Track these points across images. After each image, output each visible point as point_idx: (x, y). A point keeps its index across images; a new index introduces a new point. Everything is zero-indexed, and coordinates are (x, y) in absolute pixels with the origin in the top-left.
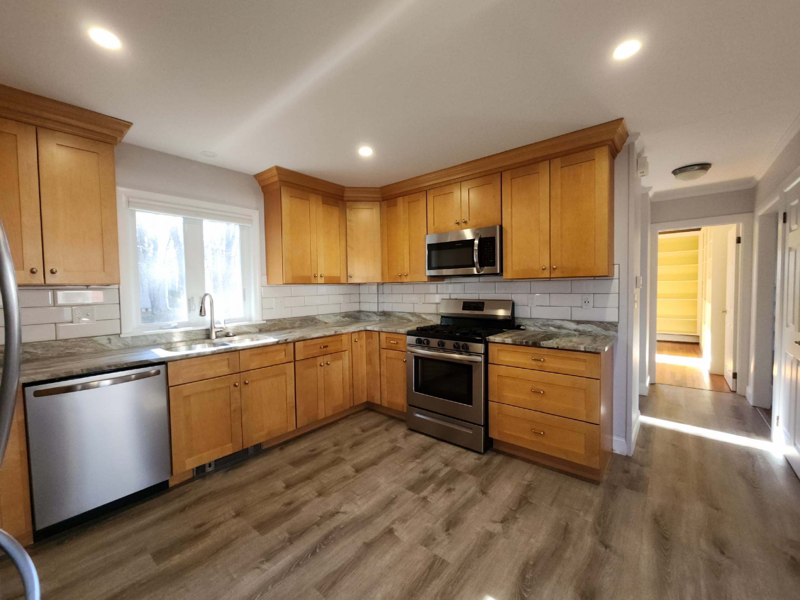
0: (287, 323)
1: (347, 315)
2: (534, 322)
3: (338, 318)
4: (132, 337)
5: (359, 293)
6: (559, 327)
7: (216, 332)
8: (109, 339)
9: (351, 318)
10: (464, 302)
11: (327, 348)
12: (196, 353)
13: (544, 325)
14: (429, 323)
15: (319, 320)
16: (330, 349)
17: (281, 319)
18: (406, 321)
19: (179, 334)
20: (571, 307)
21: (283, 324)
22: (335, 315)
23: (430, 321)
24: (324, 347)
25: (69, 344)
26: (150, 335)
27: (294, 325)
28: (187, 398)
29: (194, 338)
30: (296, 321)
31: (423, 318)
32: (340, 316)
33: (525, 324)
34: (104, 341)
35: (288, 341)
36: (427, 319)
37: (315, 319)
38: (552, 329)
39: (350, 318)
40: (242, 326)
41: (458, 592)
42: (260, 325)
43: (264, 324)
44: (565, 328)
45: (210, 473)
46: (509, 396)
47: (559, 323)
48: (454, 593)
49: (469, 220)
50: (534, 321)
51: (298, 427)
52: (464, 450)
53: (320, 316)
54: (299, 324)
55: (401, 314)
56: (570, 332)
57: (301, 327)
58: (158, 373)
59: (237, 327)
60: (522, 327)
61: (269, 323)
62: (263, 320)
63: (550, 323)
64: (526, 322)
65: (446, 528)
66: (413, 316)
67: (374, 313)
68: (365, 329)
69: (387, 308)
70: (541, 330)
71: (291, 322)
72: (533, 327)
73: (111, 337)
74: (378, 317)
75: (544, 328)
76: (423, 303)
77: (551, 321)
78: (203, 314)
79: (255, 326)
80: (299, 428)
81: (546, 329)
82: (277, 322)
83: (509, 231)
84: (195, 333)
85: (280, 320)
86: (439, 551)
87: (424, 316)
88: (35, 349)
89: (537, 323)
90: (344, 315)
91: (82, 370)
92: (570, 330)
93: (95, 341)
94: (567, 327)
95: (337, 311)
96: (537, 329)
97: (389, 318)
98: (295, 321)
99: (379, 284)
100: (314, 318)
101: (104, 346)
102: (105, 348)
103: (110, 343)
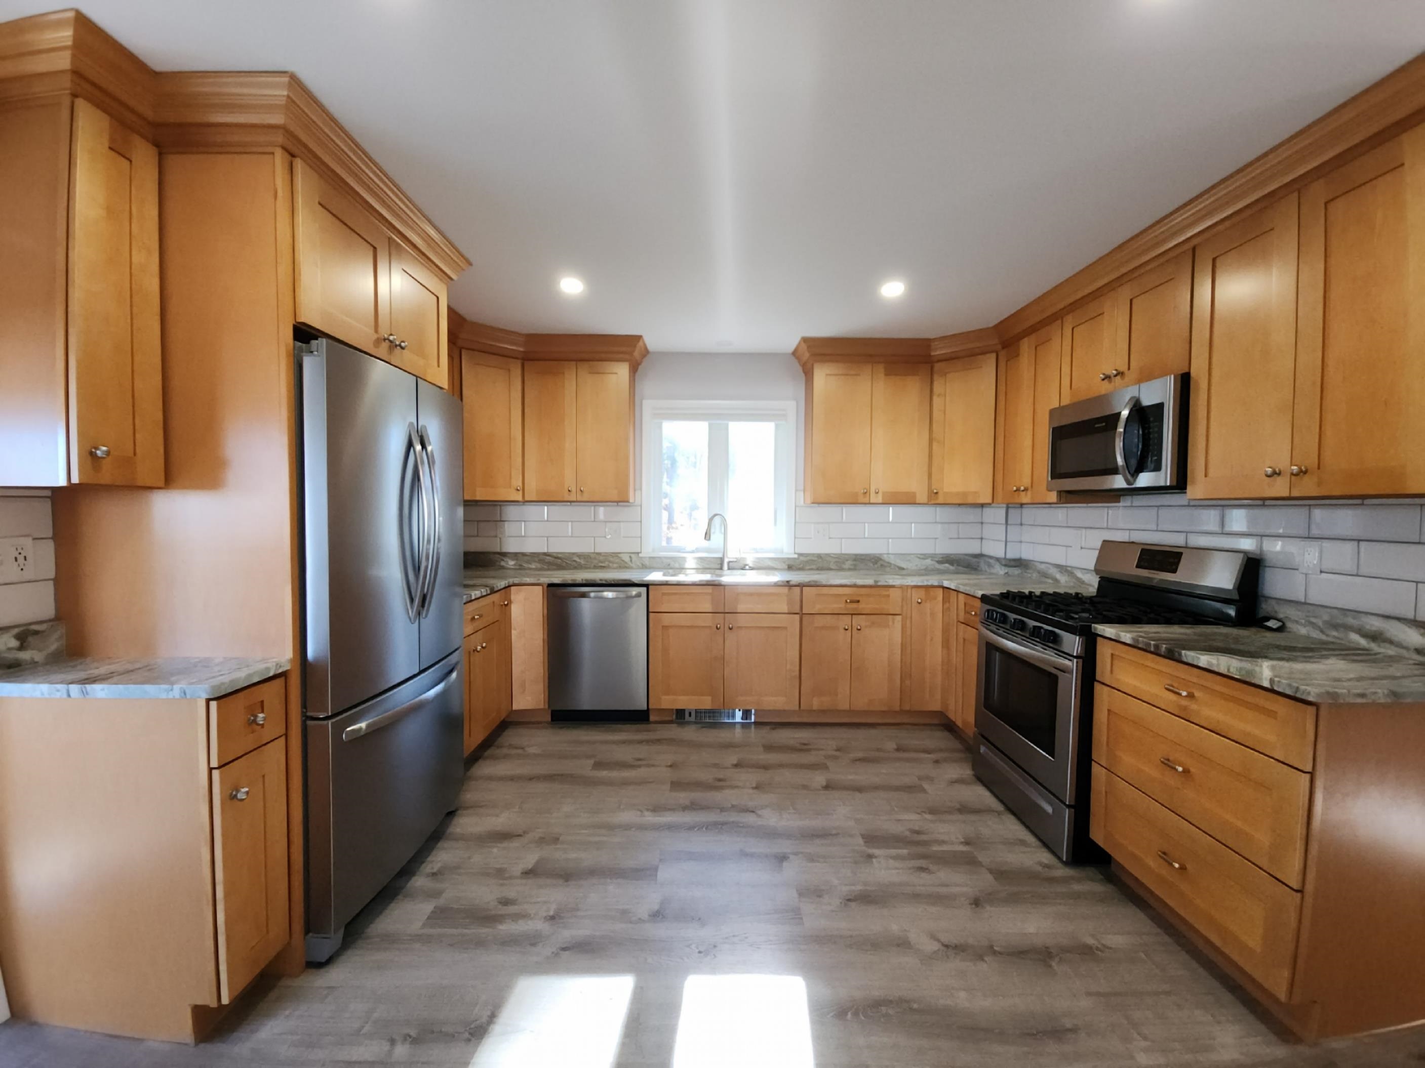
0: (830, 562)
1: (948, 560)
2: (1308, 614)
3: (928, 562)
4: (650, 558)
5: (980, 521)
6: (1376, 637)
7: (729, 563)
8: (630, 557)
9: (957, 565)
10: (1143, 550)
11: (859, 603)
13: (1336, 627)
14: (1088, 589)
15: (888, 563)
16: (864, 606)
17: (822, 556)
18: (1050, 581)
19: (695, 560)
20: (1417, 582)
21: (825, 562)
22: (922, 557)
23: (1088, 585)
24: (852, 602)
25: (601, 558)
27: (843, 565)
28: (665, 628)
29: (707, 566)
30: (847, 560)
31: (1079, 579)
32: (932, 560)
33: (1286, 617)
34: (626, 558)
35: (791, 583)
36: (1084, 581)
37: (881, 559)
38: (1355, 637)
39: (955, 565)
40: (764, 558)
42: (788, 559)
43: (795, 558)
44: (1391, 642)
45: (689, 723)
46: (1128, 761)
47: (1375, 624)
49: (1129, 369)
50: (1309, 612)
51: (802, 708)
52: (1038, 843)
53: (890, 556)
54: (851, 565)
55: (1043, 566)
56: (1404, 652)
57: (854, 568)
58: (639, 595)
59: (757, 558)
60: (1271, 624)
61: (802, 558)
62: (795, 553)
63: (1350, 621)
64: (1288, 612)
66: (1061, 572)
67: (998, 559)
68: (941, 584)
69: (1026, 553)
70: (1324, 637)
71: (838, 560)
72: (1305, 626)
73: (633, 556)
74: (1003, 568)
75: (1335, 633)
76: (1082, 548)
77: (1354, 618)
78: (707, 538)
79: (783, 560)
80: (803, 710)
81: (1338, 638)
82: (814, 559)
83: (1204, 385)
84: (709, 561)
85: (819, 556)
87: (1079, 574)
88: (580, 558)
89: (1315, 617)
90: (940, 559)
91: (582, 580)
92: (1407, 648)
93: (619, 557)
94: (1396, 639)
95: (930, 551)
96: (1316, 634)
97: (1026, 572)
98: (845, 560)
99: (1010, 505)
100: (878, 558)
101: (626, 563)
102: (626, 565)
103: (631, 561)
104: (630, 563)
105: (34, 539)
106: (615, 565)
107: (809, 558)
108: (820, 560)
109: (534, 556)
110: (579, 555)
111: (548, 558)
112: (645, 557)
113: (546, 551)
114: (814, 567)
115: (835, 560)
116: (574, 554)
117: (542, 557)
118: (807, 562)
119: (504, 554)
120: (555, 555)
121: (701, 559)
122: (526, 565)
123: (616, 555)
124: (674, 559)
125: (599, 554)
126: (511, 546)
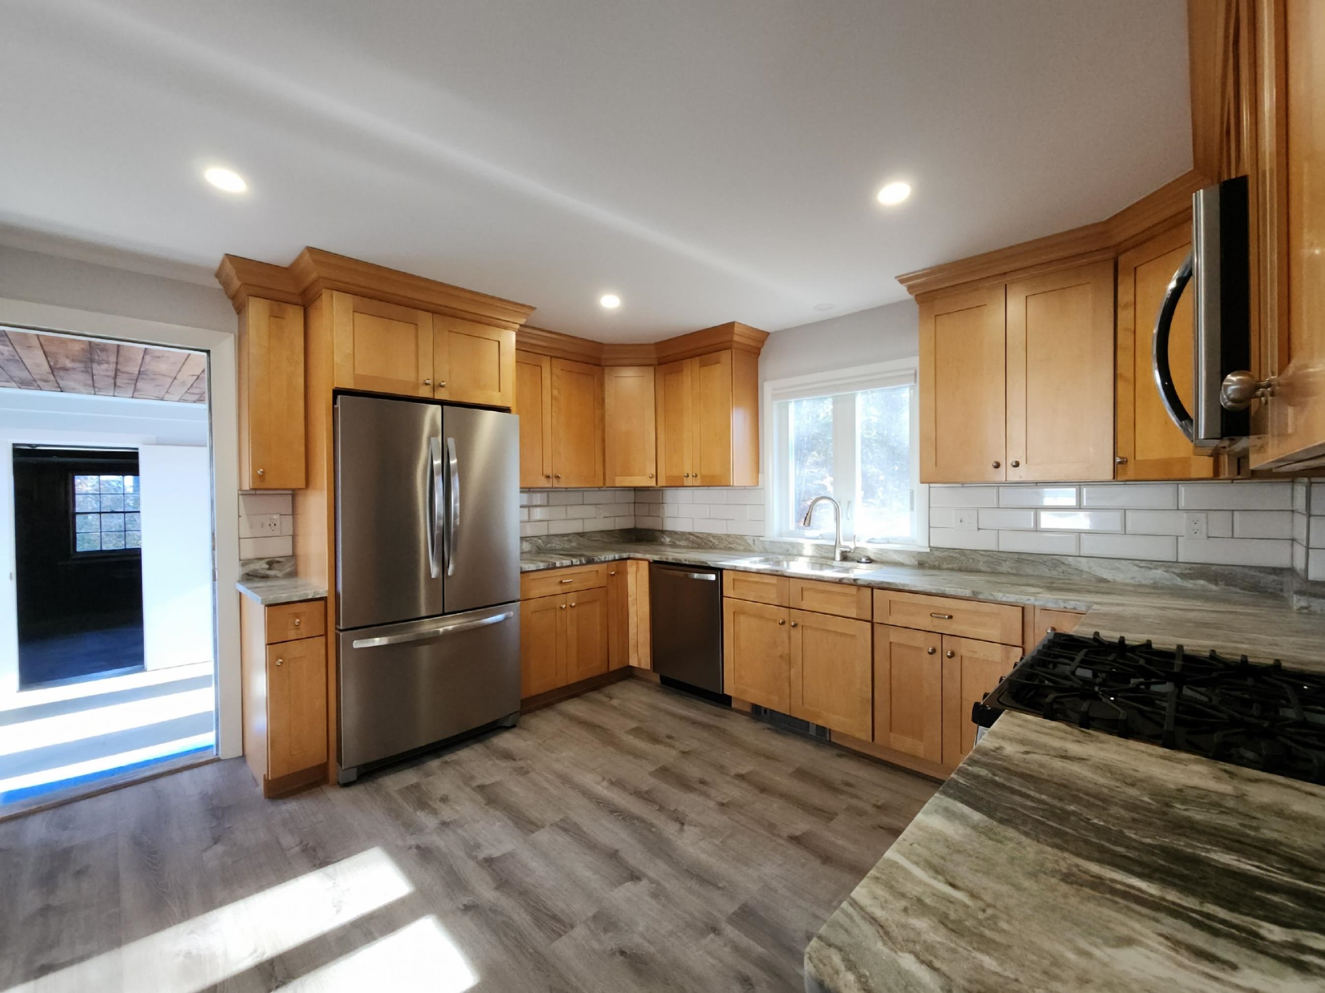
0: (978, 561)
1: (1201, 572)
3: (1158, 574)
7: (842, 552)
8: (754, 541)
11: (952, 621)
12: (743, 567)
17: (966, 552)
19: (811, 547)
21: (971, 560)
22: (1143, 564)
25: (731, 540)
26: (784, 543)
27: (998, 568)
28: (736, 614)
29: (825, 555)
30: (1005, 561)
34: (750, 541)
35: (859, 582)
40: (889, 550)
41: (502, 943)
42: (919, 553)
43: (927, 553)
48: (504, 939)
51: (876, 741)
53: (1081, 559)
59: (882, 550)
61: (936, 553)
62: (929, 546)
65: (628, 953)
71: (989, 559)
73: (756, 539)
84: (826, 549)
85: (962, 551)
86: (579, 932)
98: (1002, 560)
101: (750, 545)
102: (751, 549)
103: (754, 544)
104: (753, 546)
105: (281, 515)
106: (742, 548)
107: (946, 553)
108: (963, 558)
109: (683, 535)
110: (714, 536)
111: (692, 537)
112: (766, 541)
113: (691, 530)
114: (955, 566)
115: (986, 559)
116: (709, 534)
117: (688, 536)
118: (944, 559)
119: (663, 532)
120: (697, 534)
121: (818, 547)
122: (677, 543)
123: (741, 537)
124: (793, 545)
125: (729, 536)
126: (669, 526)
